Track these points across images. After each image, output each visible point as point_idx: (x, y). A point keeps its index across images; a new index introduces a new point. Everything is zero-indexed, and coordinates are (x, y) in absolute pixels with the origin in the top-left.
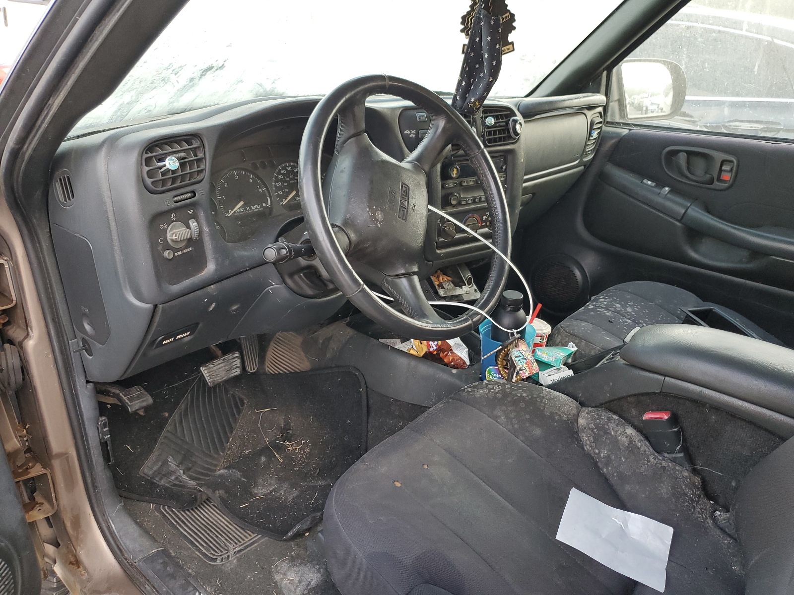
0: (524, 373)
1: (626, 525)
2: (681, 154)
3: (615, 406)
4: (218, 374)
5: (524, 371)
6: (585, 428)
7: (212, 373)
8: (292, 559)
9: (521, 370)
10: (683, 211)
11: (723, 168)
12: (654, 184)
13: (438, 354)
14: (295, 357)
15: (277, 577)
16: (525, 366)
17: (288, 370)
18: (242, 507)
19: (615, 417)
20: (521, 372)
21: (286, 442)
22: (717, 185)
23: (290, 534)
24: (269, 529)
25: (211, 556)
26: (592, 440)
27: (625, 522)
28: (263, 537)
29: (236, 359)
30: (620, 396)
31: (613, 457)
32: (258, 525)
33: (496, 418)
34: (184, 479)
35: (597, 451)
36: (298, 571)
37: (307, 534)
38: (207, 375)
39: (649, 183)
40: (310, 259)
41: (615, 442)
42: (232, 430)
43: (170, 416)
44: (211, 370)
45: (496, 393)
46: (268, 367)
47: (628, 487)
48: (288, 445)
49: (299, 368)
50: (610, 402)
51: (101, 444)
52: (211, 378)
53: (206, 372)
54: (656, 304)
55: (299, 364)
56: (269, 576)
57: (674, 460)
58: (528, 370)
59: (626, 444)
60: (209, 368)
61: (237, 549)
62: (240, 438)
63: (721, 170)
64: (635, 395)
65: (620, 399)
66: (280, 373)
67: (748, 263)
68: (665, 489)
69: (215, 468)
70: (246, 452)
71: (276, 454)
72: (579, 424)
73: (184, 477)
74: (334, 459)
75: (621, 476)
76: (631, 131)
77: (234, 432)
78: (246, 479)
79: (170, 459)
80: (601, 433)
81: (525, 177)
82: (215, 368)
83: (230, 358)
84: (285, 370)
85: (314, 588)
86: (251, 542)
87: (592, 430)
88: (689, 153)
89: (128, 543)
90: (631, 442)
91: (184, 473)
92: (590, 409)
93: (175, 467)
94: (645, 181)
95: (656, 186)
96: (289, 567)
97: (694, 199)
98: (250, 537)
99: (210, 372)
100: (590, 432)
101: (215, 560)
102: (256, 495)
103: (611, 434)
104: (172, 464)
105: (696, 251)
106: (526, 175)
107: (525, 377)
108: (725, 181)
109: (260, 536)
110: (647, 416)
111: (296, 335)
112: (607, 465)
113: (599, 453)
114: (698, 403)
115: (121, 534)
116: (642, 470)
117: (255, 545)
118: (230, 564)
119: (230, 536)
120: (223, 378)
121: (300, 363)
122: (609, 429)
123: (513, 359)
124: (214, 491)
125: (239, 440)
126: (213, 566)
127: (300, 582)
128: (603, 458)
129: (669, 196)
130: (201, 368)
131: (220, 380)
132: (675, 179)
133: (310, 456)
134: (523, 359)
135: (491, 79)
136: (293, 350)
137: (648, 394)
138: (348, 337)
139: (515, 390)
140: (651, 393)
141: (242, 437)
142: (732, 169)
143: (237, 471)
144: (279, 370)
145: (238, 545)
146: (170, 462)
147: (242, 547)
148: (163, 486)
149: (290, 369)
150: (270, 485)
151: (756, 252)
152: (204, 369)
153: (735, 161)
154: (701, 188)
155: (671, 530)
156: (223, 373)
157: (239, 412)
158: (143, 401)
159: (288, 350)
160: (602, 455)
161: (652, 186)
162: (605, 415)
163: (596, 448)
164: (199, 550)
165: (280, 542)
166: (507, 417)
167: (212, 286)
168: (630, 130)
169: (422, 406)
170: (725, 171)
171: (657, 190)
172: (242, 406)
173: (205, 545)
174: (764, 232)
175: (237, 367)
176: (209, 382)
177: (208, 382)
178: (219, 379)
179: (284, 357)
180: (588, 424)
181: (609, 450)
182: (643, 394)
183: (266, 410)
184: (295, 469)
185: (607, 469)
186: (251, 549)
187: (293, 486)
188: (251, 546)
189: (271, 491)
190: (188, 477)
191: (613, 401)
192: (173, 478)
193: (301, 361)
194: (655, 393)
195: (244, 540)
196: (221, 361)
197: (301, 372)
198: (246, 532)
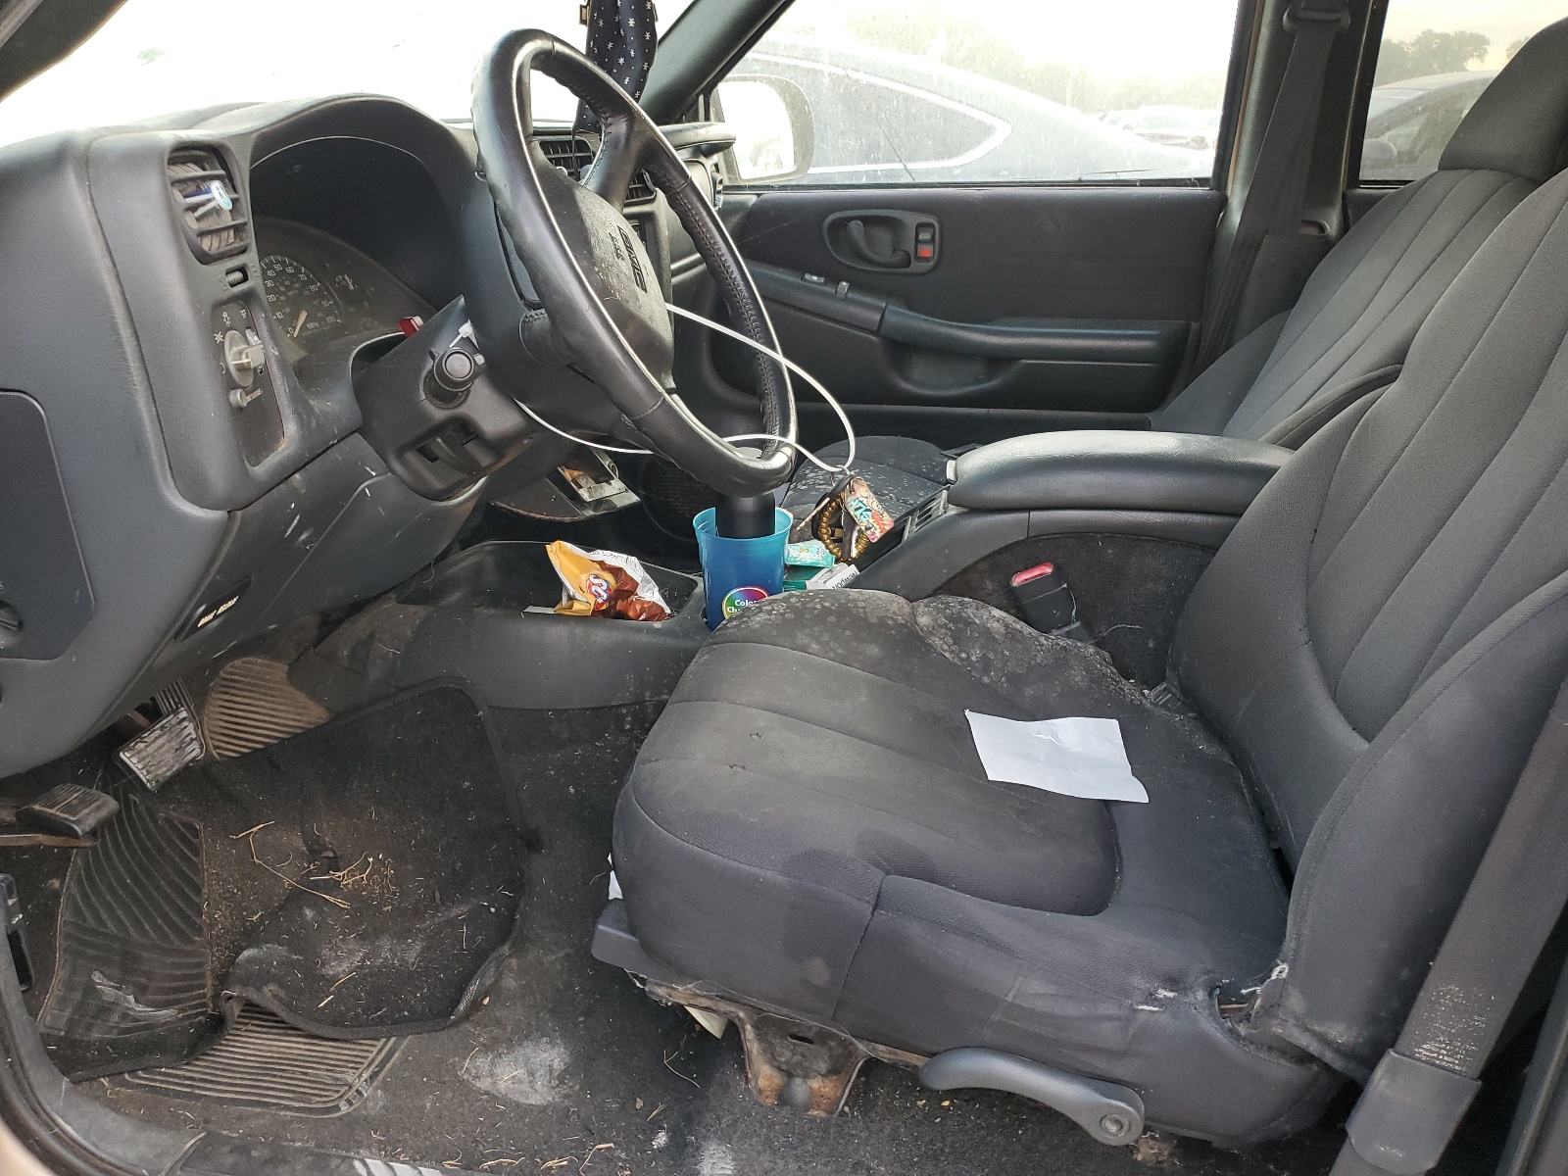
0: (873, 533)
1: (1058, 739)
2: (853, 224)
3: (960, 584)
4: (160, 761)
5: (873, 529)
6: (933, 628)
7: (147, 760)
8: (487, 1048)
9: (867, 529)
10: (878, 317)
11: (921, 237)
12: (822, 280)
13: (612, 607)
14: (282, 707)
15: (484, 1084)
16: (871, 521)
17: (276, 738)
18: (322, 1004)
19: (966, 599)
20: (869, 532)
21: (331, 872)
22: (916, 267)
23: (462, 1007)
24: (406, 1020)
25: (320, 1106)
26: (951, 641)
27: (1054, 735)
28: (401, 1036)
29: (186, 723)
30: (964, 566)
31: (991, 656)
32: (381, 1021)
33: (804, 649)
34: (140, 1012)
35: (963, 655)
36: (516, 1060)
37: (486, 1001)
38: (140, 767)
39: (815, 278)
40: (451, 406)
41: (987, 633)
42: (198, 890)
43: (62, 883)
44: (144, 754)
45: (782, 615)
46: (216, 747)
47: (1029, 691)
48: (339, 877)
49: (302, 725)
50: (950, 581)
51: (10, 937)
52: (148, 772)
53: (134, 760)
54: (889, 465)
55: (298, 717)
56: (464, 1088)
57: (1068, 635)
58: (877, 527)
59: (1002, 630)
60: (139, 752)
61: (365, 1076)
62: (226, 899)
63: (917, 240)
64: (988, 556)
65: (964, 572)
66: (255, 750)
67: (989, 379)
68: (1078, 677)
69: (199, 971)
70: (254, 919)
71: (327, 897)
72: (921, 625)
73: (140, 1008)
74: (459, 864)
75: (1012, 678)
76: (761, 197)
77: (205, 890)
78: (300, 955)
79: (97, 977)
80: (961, 625)
81: (674, 266)
82: (150, 750)
83: (174, 722)
84: (267, 740)
85: (565, 1070)
86: (383, 1053)
87: (945, 626)
88: (867, 221)
89: (119, 1151)
90: (1007, 626)
91: (136, 1001)
92: (926, 601)
93: (113, 991)
94: (807, 276)
95: (825, 284)
96: (493, 1063)
97: (888, 294)
98: (374, 1050)
99: (144, 759)
100: (944, 631)
101: (337, 1108)
102: (335, 978)
103: (975, 623)
104: (106, 987)
105: (908, 380)
106: (673, 261)
107: (876, 540)
108: (927, 259)
109: (394, 1039)
110: (1018, 580)
111: (269, 662)
112: (986, 671)
113: (968, 657)
114: (1084, 535)
115: (94, 1139)
116: (1039, 660)
117: (397, 1055)
118: (374, 1100)
119: (332, 1063)
120: (173, 766)
121: (299, 714)
122: (970, 617)
123: (852, 513)
124: (259, 989)
125: (224, 902)
126: (340, 1119)
127: (531, 1074)
128: (978, 662)
129: (850, 295)
130: (121, 754)
131: (169, 774)
132: (852, 268)
133: (398, 880)
134: (867, 510)
135: (646, 66)
136: (274, 693)
137: (1007, 548)
138: (418, 622)
139: (809, 602)
140: (1011, 544)
141: (229, 895)
142: (933, 238)
143: (276, 946)
144: (251, 745)
145: (361, 1070)
146: (99, 984)
147: (373, 1066)
148: (101, 1041)
149: (277, 735)
150: (351, 952)
151: (997, 359)
152: (128, 755)
153: (936, 224)
154: (894, 274)
155: (1115, 723)
156: (169, 756)
157: (196, 851)
158: (99, 808)
159: (263, 697)
160: (973, 658)
161: (819, 284)
162: (953, 601)
163: (961, 651)
164: (287, 1108)
165: (442, 1033)
166: (819, 643)
167: (297, 476)
168: (759, 195)
169: (612, 707)
170: (925, 242)
171: (829, 289)
172: (197, 836)
173: (292, 1096)
174: (1003, 325)
175: (192, 740)
176: (148, 781)
177: (145, 781)
178: (165, 772)
179: (257, 713)
180: (936, 620)
181: (982, 648)
182: (999, 552)
183: (255, 829)
184: (385, 909)
185: (989, 676)
186: (394, 1064)
187: (402, 936)
188: (390, 1059)
189: (363, 960)
190: (148, 1006)
191: (955, 577)
192: (115, 1018)
193: (300, 711)
194: (1017, 543)
195: (366, 1058)
196: (158, 732)
197: (308, 731)
198: (361, 1044)
